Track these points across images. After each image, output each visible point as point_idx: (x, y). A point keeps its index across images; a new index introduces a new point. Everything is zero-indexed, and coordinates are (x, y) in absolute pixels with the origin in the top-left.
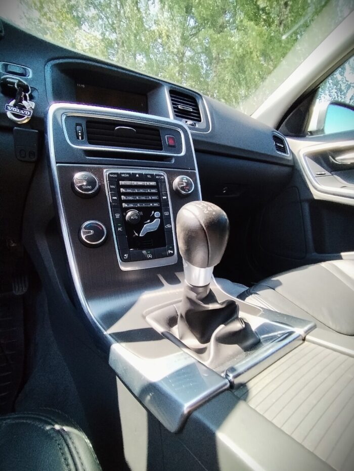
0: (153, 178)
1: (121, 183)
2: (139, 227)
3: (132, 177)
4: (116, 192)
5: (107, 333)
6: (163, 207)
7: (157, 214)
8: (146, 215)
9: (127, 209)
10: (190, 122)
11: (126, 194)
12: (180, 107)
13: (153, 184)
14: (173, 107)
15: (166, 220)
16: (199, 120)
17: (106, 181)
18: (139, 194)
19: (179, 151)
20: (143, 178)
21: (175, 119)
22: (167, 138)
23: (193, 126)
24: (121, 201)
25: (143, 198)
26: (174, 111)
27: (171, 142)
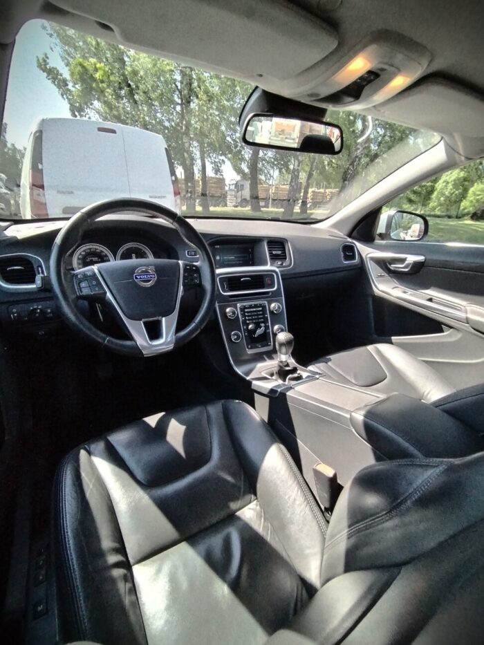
0: (261, 306)
1: (246, 310)
2: (254, 333)
3: (251, 307)
4: (244, 315)
5: (248, 378)
6: (265, 321)
7: (263, 325)
8: (258, 326)
9: (248, 324)
10: (279, 263)
11: (248, 316)
12: (274, 252)
13: (260, 309)
14: (270, 253)
15: (267, 327)
16: (286, 259)
17: (239, 310)
18: (254, 315)
19: (274, 287)
20: (256, 306)
21: (271, 265)
22: (267, 280)
23: (282, 264)
24: (246, 320)
25: (256, 317)
26: (270, 256)
27: (269, 282)
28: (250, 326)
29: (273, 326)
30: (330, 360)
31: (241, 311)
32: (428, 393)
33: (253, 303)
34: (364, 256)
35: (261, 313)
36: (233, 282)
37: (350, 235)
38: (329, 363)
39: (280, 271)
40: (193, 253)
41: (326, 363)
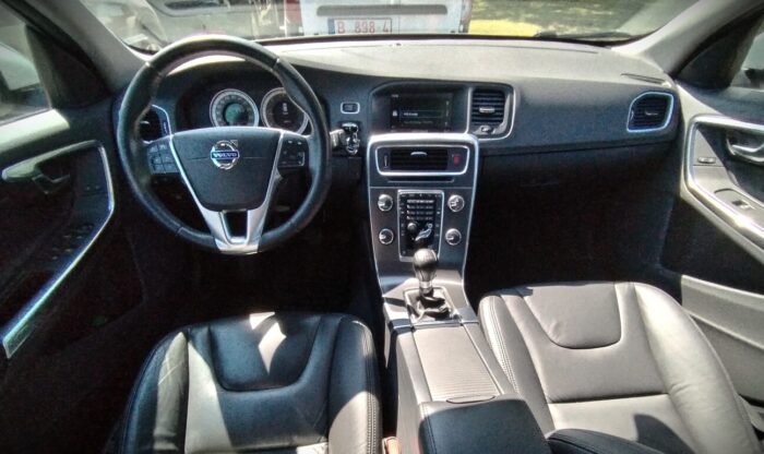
0: (432, 197)
1: (409, 201)
2: (416, 235)
3: (417, 197)
4: (404, 208)
5: (384, 296)
6: (435, 219)
7: (430, 225)
8: (421, 226)
9: (409, 222)
10: (486, 128)
11: (410, 210)
12: (482, 110)
13: (431, 201)
14: (473, 111)
15: (435, 230)
16: (501, 121)
17: (398, 200)
18: (420, 210)
19: (461, 169)
20: (425, 197)
21: (470, 132)
22: (455, 158)
23: (489, 132)
24: (406, 215)
25: (422, 213)
26: (472, 116)
27: (456, 161)
28: (411, 224)
29: (446, 228)
30: (530, 293)
31: (401, 202)
32: (681, 389)
33: (420, 192)
34: (687, 118)
35: (431, 207)
36: (398, 157)
37: (675, 75)
38: (526, 298)
39: (480, 144)
40: (351, 107)
41: (522, 296)
